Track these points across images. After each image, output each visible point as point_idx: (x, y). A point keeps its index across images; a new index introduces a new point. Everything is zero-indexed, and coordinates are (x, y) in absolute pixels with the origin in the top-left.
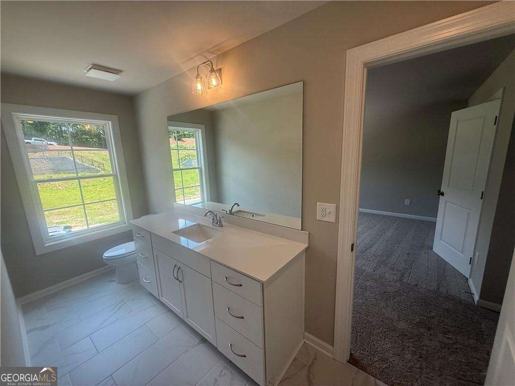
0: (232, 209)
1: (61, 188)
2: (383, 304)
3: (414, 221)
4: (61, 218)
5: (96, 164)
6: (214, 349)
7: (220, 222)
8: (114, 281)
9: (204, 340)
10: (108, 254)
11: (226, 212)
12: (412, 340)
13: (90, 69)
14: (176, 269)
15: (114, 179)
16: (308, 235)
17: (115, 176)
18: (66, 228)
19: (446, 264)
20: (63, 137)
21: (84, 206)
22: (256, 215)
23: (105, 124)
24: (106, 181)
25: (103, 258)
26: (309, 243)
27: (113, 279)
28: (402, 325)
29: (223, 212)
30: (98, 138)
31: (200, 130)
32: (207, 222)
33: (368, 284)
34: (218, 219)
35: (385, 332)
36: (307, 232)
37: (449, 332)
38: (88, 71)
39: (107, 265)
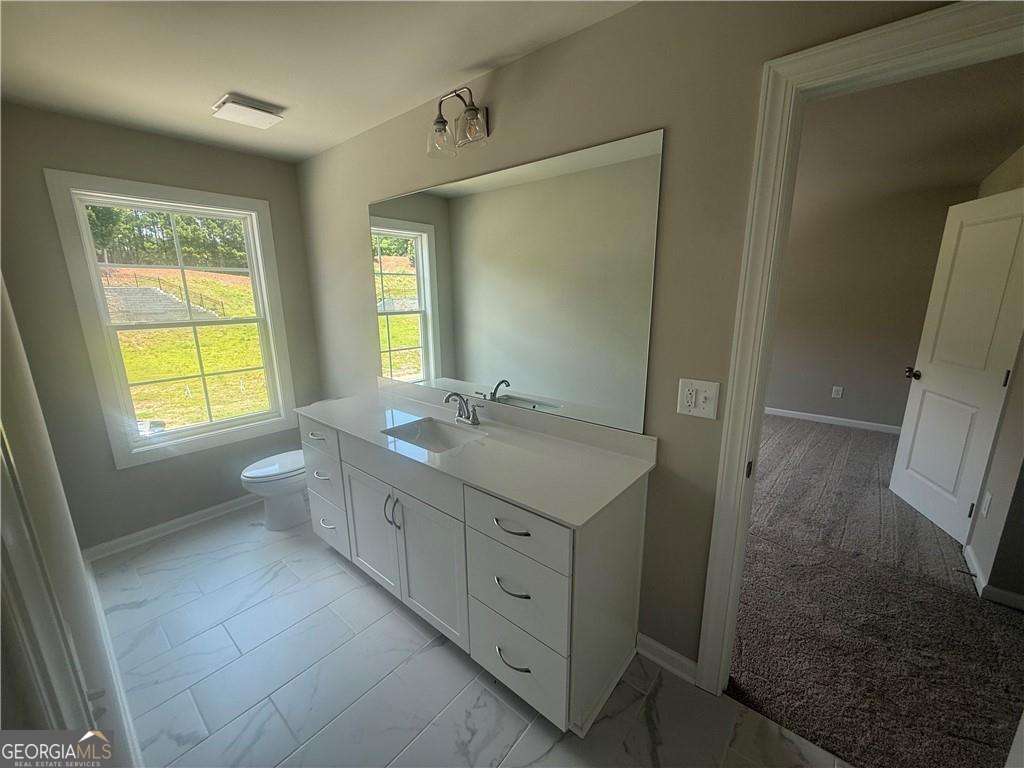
0: (496, 389)
1: (141, 348)
2: (789, 588)
3: (847, 430)
4: (142, 406)
5: (209, 304)
6: (464, 657)
7: (474, 414)
8: (262, 525)
9: (442, 640)
10: (251, 472)
11: (485, 396)
12: (852, 658)
13: (224, 103)
14: (390, 504)
15: (260, 327)
16: (655, 443)
17: (262, 322)
18: (154, 424)
19: (917, 516)
20: (144, 249)
21: (204, 379)
22: (540, 404)
23: (245, 219)
24: (227, 337)
25: (240, 480)
26: (657, 461)
27: (260, 521)
28: (832, 630)
29: (477, 396)
30: (213, 252)
31: (425, 236)
32: (449, 414)
33: (760, 547)
34: (471, 409)
35: (797, 640)
36: (656, 439)
37: (925, 646)
38: (219, 107)
39: (249, 493)
